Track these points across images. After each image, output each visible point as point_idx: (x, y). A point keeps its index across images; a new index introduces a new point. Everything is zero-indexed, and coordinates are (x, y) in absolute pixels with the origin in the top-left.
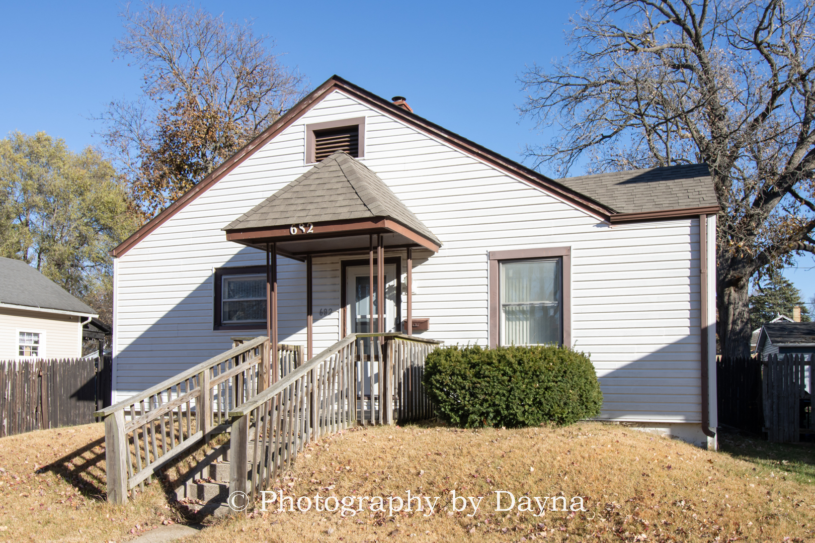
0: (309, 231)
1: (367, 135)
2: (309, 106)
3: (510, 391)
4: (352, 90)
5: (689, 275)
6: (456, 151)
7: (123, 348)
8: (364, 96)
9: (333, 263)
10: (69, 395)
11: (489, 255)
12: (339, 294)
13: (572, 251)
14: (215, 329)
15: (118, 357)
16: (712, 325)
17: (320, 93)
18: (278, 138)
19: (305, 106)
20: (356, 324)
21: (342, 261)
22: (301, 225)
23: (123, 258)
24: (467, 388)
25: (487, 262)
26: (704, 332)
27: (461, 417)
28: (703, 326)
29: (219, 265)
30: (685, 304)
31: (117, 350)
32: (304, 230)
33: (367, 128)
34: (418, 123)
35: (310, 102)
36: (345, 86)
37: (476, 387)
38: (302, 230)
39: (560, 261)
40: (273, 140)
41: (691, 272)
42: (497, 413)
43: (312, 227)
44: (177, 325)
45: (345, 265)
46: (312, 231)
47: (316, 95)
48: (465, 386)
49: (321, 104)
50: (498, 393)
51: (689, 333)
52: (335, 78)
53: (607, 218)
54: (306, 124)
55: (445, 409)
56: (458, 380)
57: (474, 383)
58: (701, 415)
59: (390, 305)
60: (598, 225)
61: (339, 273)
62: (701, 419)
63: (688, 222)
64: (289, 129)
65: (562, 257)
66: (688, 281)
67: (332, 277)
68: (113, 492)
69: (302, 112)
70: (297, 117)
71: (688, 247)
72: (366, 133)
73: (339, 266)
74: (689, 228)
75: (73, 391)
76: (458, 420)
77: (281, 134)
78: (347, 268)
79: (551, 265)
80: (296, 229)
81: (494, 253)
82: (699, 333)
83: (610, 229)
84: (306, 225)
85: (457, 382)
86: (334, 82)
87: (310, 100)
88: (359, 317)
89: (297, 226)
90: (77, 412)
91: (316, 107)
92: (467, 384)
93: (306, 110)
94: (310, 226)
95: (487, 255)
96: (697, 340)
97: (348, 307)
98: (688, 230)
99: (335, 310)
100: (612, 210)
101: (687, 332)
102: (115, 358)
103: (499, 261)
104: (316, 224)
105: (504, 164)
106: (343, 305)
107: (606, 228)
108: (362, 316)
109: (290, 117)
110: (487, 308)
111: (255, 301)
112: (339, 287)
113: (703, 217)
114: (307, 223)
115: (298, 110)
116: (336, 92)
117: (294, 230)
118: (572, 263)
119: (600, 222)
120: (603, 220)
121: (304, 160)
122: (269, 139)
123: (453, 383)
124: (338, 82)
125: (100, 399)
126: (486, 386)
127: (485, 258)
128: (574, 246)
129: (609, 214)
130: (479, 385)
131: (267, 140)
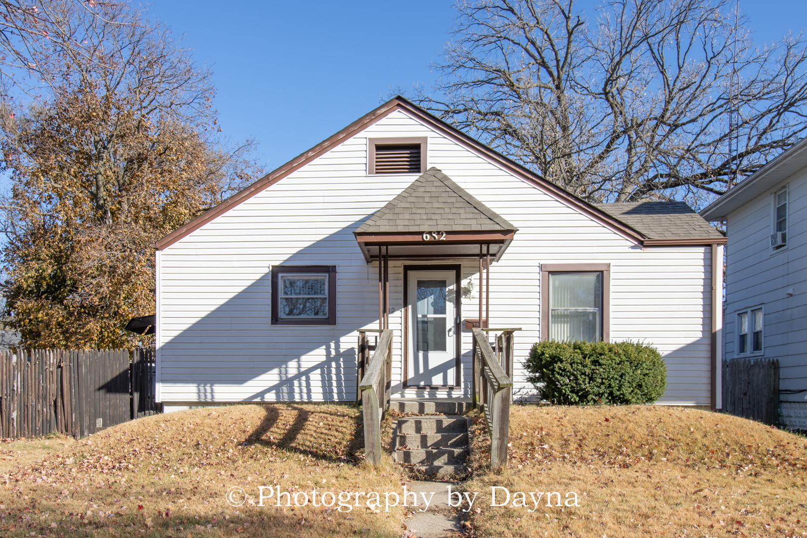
0: (442, 239)
1: (429, 154)
2: (371, 121)
3: (621, 376)
4: (415, 112)
5: (702, 291)
6: (512, 176)
7: (167, 340)
8: (427, 119)
9: (395, 267)
10: (97, 387)
11: (541, 267)
12: (402, 295)
13: (611, 267)
14: (272, 323)
15: (162, 348)
16: (719, 330)
17: (383, 110)
18: (339, 148)
19: (368, 121)
20: (417, 322)
21: (404, 266)
22: (434, 233)
23: (166, 251)
24: (587, 374)
25: (539, 273)
26: (713, 336)
27: (580, 397)
28: (713, 331)
29: (277, 263)
30: (698, 313)
31: (161, 341)
32: (437, 237)
33: (429, 147)
34: (478, 148)
35: (373, 118)
36: (408, 107)
37: (595, 373)
38: (435, 238)
39: (601, 276)
40: (334, 149)
41: (704, 289)
42: (611, 394)
43: (444, 235)
44: (230, 319)
45: (407, 268)
46: (444, 239)
47: (380, 112)
48: (585, 372)
49: (383, 121)
50: (613, 378)
51: (701, 336)
52: (399, 98)
53: (641, 243)
54: (368, 137)
55: (566, 391)
56: (578, 367)
57: (593, 370)
58: (710, 399)
59: (450, 307)
60: (632, 247)
61: (402, 276)
62: (710, 402)
63: (702, 249)
64: (351, 141)
65: (602, 272)
66: (701, 296)
67: (395, 280)
68: (371, 454)
69: (364, 126)
70: (359, 130)
71: (702, 269)
72: (428, 152)
73: (402, 270)
74: (703, 254)
75: (102, 383)
76: (577, 399)
77: (342, 144)
78: (408, 272)
79: (592, 278)
80: (429, 236)
81: (546, 265)
82: (709, 336)
83: (642, 251)
84: (438, 233)
85: (578, 369)
86: (397, 102)
87: (373, 116)
88: (420, 316)
89: (430, 233)
90: (108, 403)
91: (378, 123)
92: (588, 371)
93: (368, 124)
94: (442, 234)
95: (539, 267)
96: (708, 341)
97: (410, 307)
98: (702, 256)
99: (398, 310)
100: (645, 236)
101: (700, 335)
102: (158, 349)
103: (550, 272)
104: (448, 233)
105: (555, 191)
106: (405, 305)
107: (639, 250)
108: (422, 315)
109: (352, 129)
110: (539, 312)
111: (303, 298)
112: (402, 289)
113: (714, 246)
114: (440, 232)
115: (360, 124)
116: (399, 111)
117: (427, 237)
118: (611, 277)
119: (634, 245)
120: (636, 243)
121: (366, 170)
122: (330, 148)
123: (574, 370)
124: (402, 102)
125: (136, 391)
126: (603, 372)
127: (537, 270)
128: (613, 263)
129: (642, 239)
130: (597, 371)
131: (328, 149)
